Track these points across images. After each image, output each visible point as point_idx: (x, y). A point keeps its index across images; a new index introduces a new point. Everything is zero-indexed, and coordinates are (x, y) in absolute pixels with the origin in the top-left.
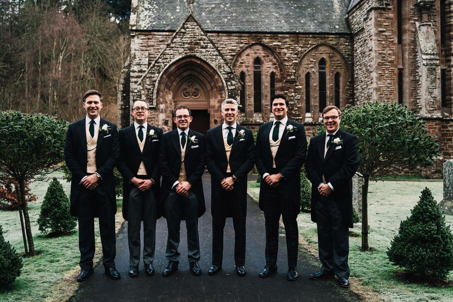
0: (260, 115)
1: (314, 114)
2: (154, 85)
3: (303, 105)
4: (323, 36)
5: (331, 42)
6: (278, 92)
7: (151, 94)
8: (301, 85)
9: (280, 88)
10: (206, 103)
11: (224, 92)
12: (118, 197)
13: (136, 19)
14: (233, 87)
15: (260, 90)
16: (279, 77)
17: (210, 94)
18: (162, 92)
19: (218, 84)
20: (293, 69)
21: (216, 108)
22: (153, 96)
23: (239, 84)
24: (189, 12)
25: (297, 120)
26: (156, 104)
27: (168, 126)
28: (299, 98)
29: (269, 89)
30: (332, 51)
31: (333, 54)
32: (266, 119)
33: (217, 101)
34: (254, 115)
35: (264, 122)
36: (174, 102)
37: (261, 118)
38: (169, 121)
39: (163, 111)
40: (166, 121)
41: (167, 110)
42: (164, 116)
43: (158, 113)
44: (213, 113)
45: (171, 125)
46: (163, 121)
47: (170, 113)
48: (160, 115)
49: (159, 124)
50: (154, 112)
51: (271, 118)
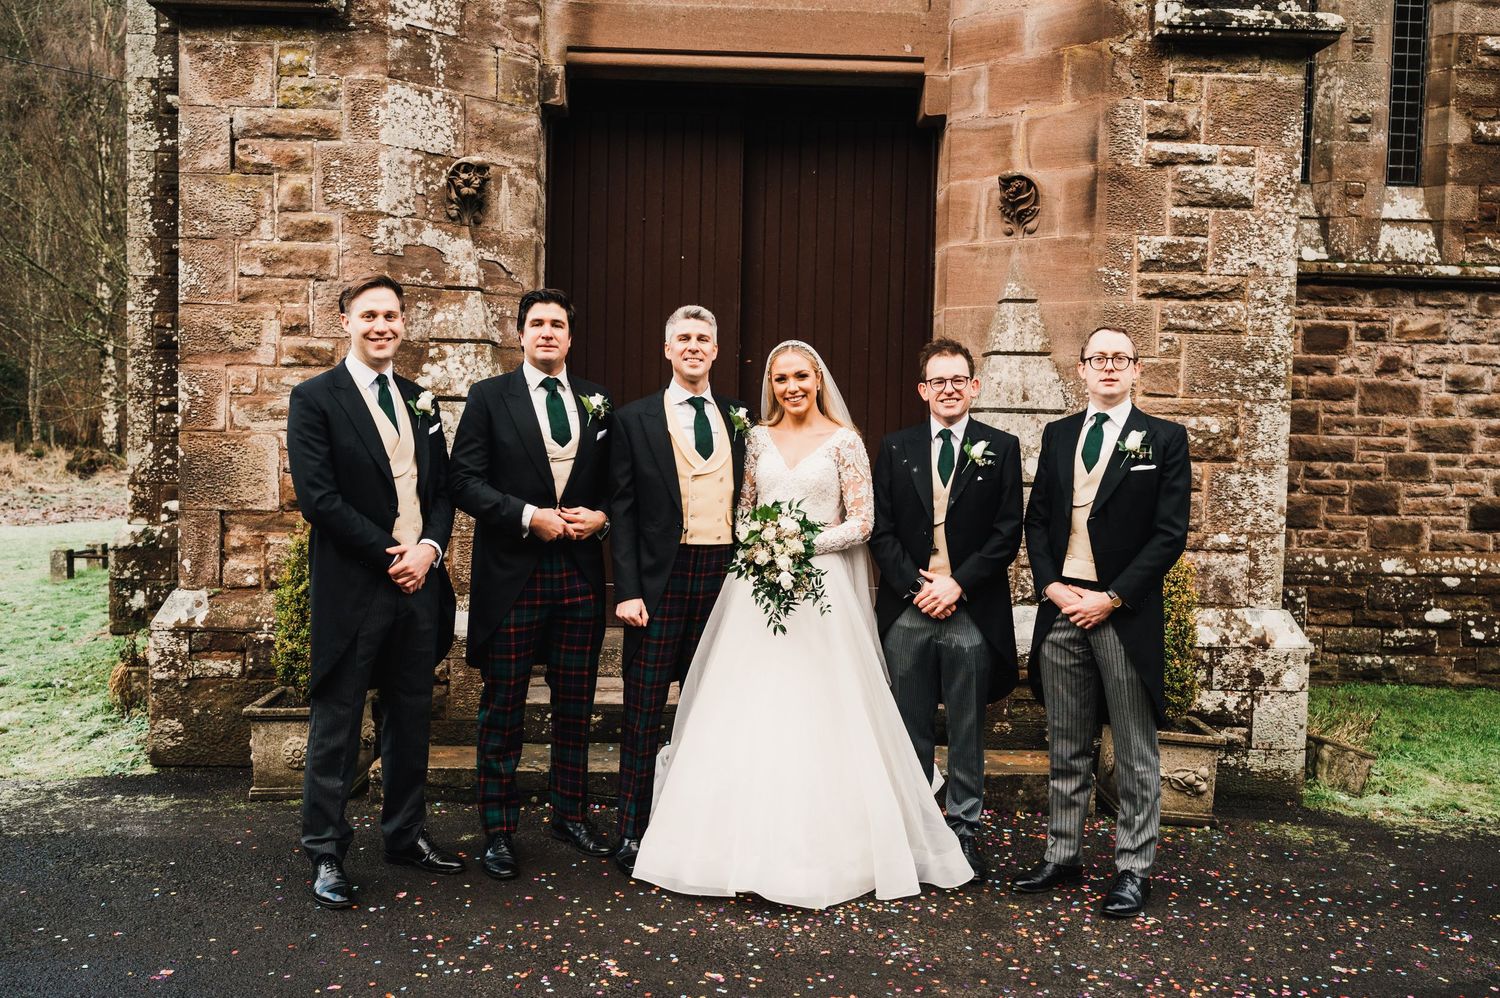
6: (1457, 9)
21: (1032, 49)
27: (479, 241)
32: (1347, 234)
35: (1336, 257)
37: (1311, 228)
38: (499, 180)
39: (432, 65)
40: (465, 171)
41: (482, 51)
42: (435, 122)
43: (369, 73)
44: (991, 107)
45: (527, 232)
46: (428, 170)
47: (513, 91)
48: (385, 105)
49: (376, 204)
50: (318, 59)
51: (1386, 228)
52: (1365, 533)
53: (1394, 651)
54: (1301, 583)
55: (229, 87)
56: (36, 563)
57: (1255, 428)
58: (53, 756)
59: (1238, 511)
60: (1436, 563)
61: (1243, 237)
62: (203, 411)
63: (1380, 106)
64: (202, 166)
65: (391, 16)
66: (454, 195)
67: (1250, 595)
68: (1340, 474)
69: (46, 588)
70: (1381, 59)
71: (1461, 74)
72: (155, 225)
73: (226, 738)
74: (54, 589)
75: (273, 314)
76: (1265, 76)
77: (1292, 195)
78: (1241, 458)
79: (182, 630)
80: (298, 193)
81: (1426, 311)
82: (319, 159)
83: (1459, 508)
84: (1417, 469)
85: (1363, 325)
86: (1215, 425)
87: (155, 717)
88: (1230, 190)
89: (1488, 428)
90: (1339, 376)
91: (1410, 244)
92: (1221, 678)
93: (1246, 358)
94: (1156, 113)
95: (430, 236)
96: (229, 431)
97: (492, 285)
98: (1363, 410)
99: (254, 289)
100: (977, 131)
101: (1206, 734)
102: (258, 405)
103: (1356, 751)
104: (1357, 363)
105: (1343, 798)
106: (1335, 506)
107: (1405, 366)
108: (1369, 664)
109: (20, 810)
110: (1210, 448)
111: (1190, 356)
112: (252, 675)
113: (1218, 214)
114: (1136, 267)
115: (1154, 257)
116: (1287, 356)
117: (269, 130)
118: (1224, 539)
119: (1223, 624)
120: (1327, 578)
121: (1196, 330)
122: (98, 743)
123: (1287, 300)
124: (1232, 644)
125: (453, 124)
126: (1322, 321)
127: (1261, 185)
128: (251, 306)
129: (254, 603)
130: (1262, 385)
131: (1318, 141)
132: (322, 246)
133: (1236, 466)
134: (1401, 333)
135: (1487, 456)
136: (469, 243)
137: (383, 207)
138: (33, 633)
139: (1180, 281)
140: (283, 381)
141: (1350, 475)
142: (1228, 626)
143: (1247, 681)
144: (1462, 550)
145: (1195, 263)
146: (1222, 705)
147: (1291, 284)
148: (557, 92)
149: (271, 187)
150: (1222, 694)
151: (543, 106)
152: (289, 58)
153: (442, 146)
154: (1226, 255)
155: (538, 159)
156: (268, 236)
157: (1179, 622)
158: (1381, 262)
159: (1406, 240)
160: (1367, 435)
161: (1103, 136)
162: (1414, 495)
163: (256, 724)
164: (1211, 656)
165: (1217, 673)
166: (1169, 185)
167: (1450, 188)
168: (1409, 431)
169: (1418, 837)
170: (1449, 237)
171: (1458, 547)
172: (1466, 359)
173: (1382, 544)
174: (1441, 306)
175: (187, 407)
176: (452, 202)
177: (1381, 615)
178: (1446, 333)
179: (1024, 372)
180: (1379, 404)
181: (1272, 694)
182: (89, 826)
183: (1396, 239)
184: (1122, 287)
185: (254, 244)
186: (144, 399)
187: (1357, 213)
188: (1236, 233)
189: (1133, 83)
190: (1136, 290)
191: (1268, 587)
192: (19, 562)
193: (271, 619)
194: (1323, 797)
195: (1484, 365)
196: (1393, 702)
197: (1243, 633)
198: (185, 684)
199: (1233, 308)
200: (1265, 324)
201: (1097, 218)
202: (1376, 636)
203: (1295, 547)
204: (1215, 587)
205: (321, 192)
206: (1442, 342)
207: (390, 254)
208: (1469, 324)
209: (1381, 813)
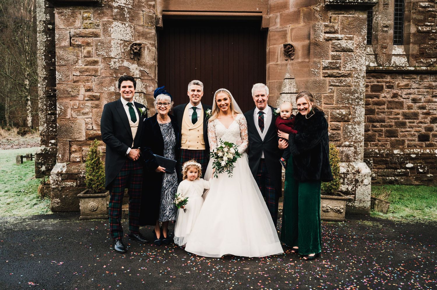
0: (369, 49)
27: (139, 65)
32: (382, 59)
35: (380, 65)
37: (372, 57)
38: (144, 48)
39: (125, 16)
40: (135, 46)
41: (139, 12)
42: (126, 32)
43: (108, 19)
44: (281, 25)
45: (152, 62)
46: (125, 45)
47: (148, 23)
48: (113, 27)
49: (111, 55)
50: (94, 15)
51: (393, 57)
52: (389, 143)
53: (398, 176)
54: (371, 157)
55: (69, 23)
56: (11, 159)
57: (355, 113)
58: (23, 210)
59: (351, 135)
60: (409, 151)
61: (351, 60)
62: (64, 113)
63: (391, 22)
64: (62, 45)
65: (114, 3)
66: (132, 52)
67: (354, 159)
68: (382, 126)
69: (15, 166)
70: (391, 9)
71: (414, 13)
72: (45, 62)
73: (72, 204)
74: (17, 167)
75: (83, 86)
76: (356, 15)
77: (364, 48)
78: (351, 121)
79: (59, 174)
80: (89, 52)
81: (405, 80)
82: (94, 43)
83: (415, 135)
84: (403, 124)
85: (387, 84)
86: (344, 112)
87: (53, 198)
88: (347, 47)
89: (423, 113)
90: (381, 99)
91: (400, 61)
92: (347, 181)
93: (352, 93)
94: (326, 26)
95: (126, 64)
96: (71, 119)
97: (143, 77)
98: (388, 108)
99: (77, 79)
100: (277, 32)
101: (343, 196)
102: (79, 111)
103: (385, 201)
104: (386, 95)
105: (381, 214)
106: (380, 135)
107: (399, 96)
108: (391, 179)
109: (16, 224)
110: (343, 118)
111: (337, 93)
112: (79, 186)
113: (344, 54)
114: (321, 69)
115: (326, 66)
116: (364, 93)
117: (80, 35)
118: (347, 143)
119: (347, 167)
120: (378, 155)
121: (338, 86)
122: (36, 207)
123: (363, 77)
124: (350, 172)
125: (131, 32)
126: (376, 83)
127: (356, 45)
128: (76, 84)
129: (79, 166)
130: (357, 101)
131: (374, 33)
132: (96, 67)
133: (350, 123)
134: (398, 86)
135: (423, 120)
136: (137, 65)
137: (113, 56)
138: (13, 179)
139: (334, 72)
140: (86, 104)
141: (385, 126)
142: (349, 167)
143: (354, 182)
144: (416, 147)
145: (338, 67)
146: (347, 189)
147: (364, 73)
148: (160, 23)
149: (81, 51)
150: (347, 186)
151: (156, 27)
152: (86, 15)
153: (129, 39)
154: (346, 65)
155: (155, 41)
156: (81, 65)
157: (335, 166)
158: (392, 66)
159: (399, 60)
160: (389, 115)
161: (312, 33)
162: (402, 132)
163: (81, 199)
164: (344, 176)
165: (346, 180)
166: (330, 46)
167: (411, 45)
168: (401, 114)
169: (401, 223)
170: (411, 59)
171: (415, 146)
172: (416, 93)
173: (394, 145)
174: (409, 79)
175: (59, 112)
176: (132, 54)
177: (393, 166)
178: (411, 86)
179: (291, 98)
180: (392, 106)
181: (361, 186)
182: (36, 228)
183: (396, 60)
184: (318, 74)
185: (77, 67)
186: (43, 111)
187: (385, 53)
188: (349, 59)
189: (320, 18)
190: (322, 75)
191: (360, 156)
192: (7, 159)
193: (84, 171)
194: (376, 214)
195: (421, 95)
196: (397, 190)
197: (353, 169)
198: (60, 189)
199: (349, 80)
200: (358, 84)
201: (311, 55)
202: (392, 171)
203: (369, 147)
204: (345, 156)
205: (95, 52)
206: (410, 89)
207: (115, 69)
208: (417, 83)
209: (392, 218)
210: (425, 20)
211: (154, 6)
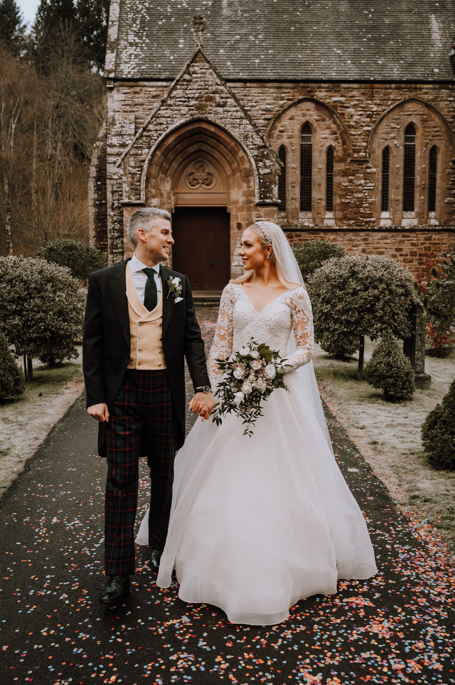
0: (309, 215)
1: (394, 213)
2: (142, 167)
3: (377, 199)
4: (413, 86)
5: (426, 97)
6: (338, 178)
7: (137, 182)
8: (375, 167)
9: (343, 172)
10: (224, 196)
11: (252, 178)
12: (69, 359)
13: (114, 60)
14: (267, 171)
15: (311, 176)
16: (340, 154)
17: (231, 181)
18: (155, 178)
19: (244, 165)
20: (363, 141)
21: (240, 205)
22: (140, 185)
23: (277, 166)
24: (197, 46)
25: (367, 222)
26: (144, 198)
28: (372, 188)
29: (324, 174)
30: (426, 111)
31: (429, 115)
32: (318, 221)
33: (241, 192)
34: (300, 216)
35: (316, 225)
36: (174, 195)
37: (311, 220)
44: (236, 212)
51: (326, 220)
63: (324, 196)
70: (324, 188)
71: (339, 190)
76: (271, 209)
81: (333, 235)
91: (330, 223)
94: (256, 214)
100: (234, 216)
131: (312, 204)
148: (173, 211)
158: (324, 226)
161: (249, 217)
167: (337, 212)
170: (338, 221)
174: (336, 235)
178: (337, 239)
183: (327, 222)
187: (320, 217)
189: (253, 210)
208: (341, 238)
210: (347, 195)
211: (170, 203)
